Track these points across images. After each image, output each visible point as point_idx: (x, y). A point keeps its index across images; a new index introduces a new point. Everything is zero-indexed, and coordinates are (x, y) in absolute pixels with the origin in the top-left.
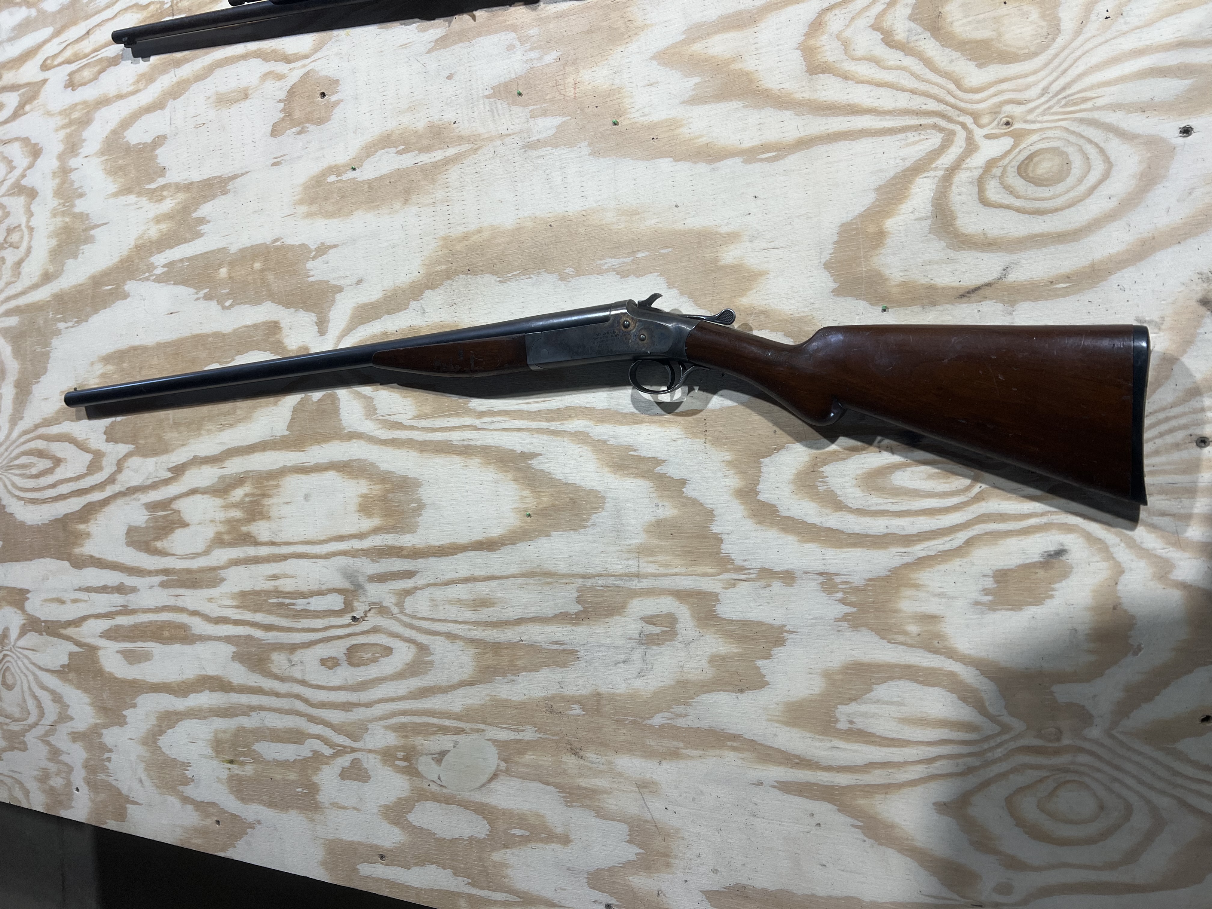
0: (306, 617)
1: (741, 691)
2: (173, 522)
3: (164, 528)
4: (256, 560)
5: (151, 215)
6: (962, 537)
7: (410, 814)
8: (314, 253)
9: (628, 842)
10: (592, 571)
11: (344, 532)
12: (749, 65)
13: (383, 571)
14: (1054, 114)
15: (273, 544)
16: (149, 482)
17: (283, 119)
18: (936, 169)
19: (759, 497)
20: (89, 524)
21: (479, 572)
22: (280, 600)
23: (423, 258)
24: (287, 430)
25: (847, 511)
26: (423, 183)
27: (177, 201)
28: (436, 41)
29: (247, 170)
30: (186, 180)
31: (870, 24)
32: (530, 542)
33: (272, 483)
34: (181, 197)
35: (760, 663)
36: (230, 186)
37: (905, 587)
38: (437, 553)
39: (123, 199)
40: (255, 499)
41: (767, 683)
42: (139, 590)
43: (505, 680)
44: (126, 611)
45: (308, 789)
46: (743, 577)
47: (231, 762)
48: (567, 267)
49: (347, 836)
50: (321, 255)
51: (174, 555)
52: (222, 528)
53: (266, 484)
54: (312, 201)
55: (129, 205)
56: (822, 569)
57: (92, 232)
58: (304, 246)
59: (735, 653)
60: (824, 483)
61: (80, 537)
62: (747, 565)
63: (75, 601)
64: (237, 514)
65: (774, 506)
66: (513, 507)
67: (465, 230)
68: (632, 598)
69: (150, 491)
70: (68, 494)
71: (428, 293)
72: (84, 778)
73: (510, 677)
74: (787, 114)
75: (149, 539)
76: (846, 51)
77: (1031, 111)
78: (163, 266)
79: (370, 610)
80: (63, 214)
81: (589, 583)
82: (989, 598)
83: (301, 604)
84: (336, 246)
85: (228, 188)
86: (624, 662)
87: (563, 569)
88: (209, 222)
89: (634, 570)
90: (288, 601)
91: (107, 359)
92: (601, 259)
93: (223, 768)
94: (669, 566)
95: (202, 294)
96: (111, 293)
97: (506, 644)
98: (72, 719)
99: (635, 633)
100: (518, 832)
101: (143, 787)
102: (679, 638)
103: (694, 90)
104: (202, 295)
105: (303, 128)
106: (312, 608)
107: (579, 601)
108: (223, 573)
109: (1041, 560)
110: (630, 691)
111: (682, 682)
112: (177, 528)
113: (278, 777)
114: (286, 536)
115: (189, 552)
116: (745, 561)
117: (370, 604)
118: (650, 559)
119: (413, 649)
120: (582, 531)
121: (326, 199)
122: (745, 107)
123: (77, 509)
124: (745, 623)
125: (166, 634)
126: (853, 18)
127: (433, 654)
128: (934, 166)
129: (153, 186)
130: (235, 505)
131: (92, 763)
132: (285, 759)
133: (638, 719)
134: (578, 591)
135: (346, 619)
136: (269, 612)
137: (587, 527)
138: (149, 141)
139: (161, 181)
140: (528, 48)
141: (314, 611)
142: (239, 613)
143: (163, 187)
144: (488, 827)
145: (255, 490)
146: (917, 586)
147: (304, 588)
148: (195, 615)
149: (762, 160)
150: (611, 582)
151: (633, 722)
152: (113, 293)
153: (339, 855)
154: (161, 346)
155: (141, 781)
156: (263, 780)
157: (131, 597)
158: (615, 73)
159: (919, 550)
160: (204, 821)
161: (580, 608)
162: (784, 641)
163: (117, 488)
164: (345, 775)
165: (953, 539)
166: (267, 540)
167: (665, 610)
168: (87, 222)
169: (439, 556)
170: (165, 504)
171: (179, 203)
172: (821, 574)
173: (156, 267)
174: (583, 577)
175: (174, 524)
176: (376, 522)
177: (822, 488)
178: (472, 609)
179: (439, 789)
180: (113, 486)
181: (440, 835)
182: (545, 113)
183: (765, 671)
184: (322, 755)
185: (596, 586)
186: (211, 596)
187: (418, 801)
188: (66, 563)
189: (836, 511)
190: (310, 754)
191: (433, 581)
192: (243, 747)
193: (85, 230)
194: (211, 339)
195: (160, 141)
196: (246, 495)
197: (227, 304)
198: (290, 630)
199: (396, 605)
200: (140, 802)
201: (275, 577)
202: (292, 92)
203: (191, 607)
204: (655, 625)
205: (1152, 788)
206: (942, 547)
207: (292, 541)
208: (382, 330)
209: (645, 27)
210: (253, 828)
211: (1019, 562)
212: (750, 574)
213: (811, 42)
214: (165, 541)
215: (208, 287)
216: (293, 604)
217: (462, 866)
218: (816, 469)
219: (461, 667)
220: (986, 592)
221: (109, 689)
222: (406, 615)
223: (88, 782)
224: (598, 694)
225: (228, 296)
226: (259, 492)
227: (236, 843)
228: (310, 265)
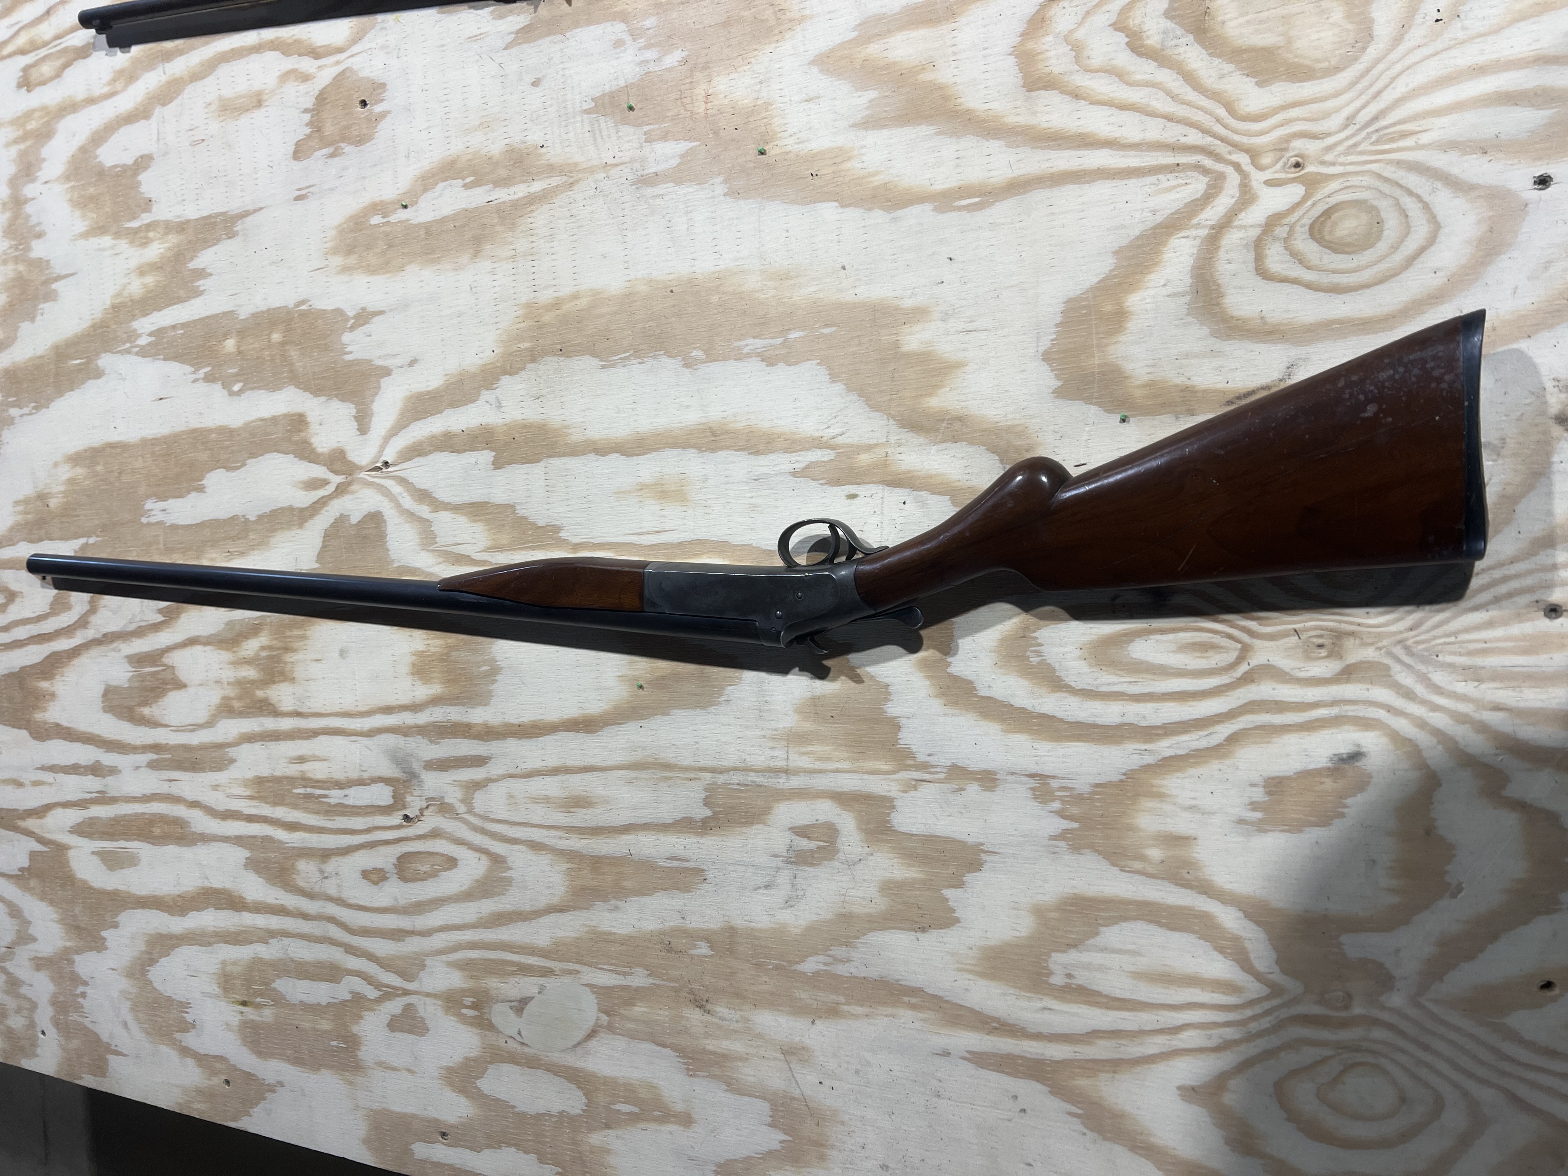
0: (343, 814)
1: (923, 930)
2: (165, 682)
3: (152, 690)
4: (276, 736)
5: (133, 263)
6: (1223, 731)
7: (481, 1080)
8: (353, 321)
9: (769, 1125)
10: (726, 763)
11: (392, 701)
12: (944, 75)
13: (446, 755)
14: (1361, 153)
15: (299, 714)
16: (132, 627)
17: (309, 137)
18: (1198, 226)
19: (950, 670)
20: (53, 681)
21: (574, 761)
22: (309, 790)
23: (499, 332)
24: (317, 561)
25: (1069, 692)
26: (499, 228)
27: (167, 245)
28: (518, 32)
29: (261, 205)
30: (179, 217)
31: (1110, 22)
32: (641, 723)
33: (296, 632)
34: (173, 239)
35: (948, 893)
36: (239, 227)
37: (1145, 796)
38: (516, 734)
39: (95, 242)
40: (275, 653)
41: (957, 921)
42: (120, 771)
43: (607, 907)
44: (103, 799)
45: (346, 1042)
46: (927, 777)
47: (244, 1004)
48: (695, 348)
49: (397, 1107)
50: (362, 325)
51: (167, 726)
52: (231, 692)
53: (288, 633)
54: (350, 250)
55: (103, 250)
56: (1033, 769)
57: (54, 286)
58: (339, 312)
59: (914, 878)
60: (1038, 653)
61: (41, 699)
62: (933, 760)
63: (36, 783)
64: (250, 673)
65: (971, 682)
66: (619, 674)
67: (556, 295)
68: (778, 801)
69: (134, 640)
70: (25, 640)
71: (505, 380)
72: (51, 1019)
73: (614, 902)
74: (994, 145)
75: (134, 703)
76: (1077, 59)
77: (1329, 149)
78: (150, 335)
79: (427, 807)
80: (16, 260)
81: (722, 779)
82: (1258, 815)
83: (335, 796)
84: (382, 313)
85: (235, 229)
86: (767, 887)
87: (687, 760)
88: (211, 275)
89: (781, 764)
90: (318, 792)
91: (75, 459)
92: (740, 340)
93: (234, 1011)
94: (828, 759)
95: (201, 373)
96: (79, 369)
97: (608, 858)
98: (34, 939)
99: (782, 849)
100: (624, 1108)
101: (128, 1033)
102: (841, 856)
103: (867, 108)
104: (202, 376)
105: (336, 149)
106: (350, 802)
107: (707, 803)
108: (232, 752)
109: (1330, 765)
110: (774, 926)
111: (844, 915)
112: (171, 690)
113: (306, 1025)
114: (315, 705)
115: (187, 722)
116: (929, 755)
117: (428, 799)
118: (804, 750)
119: (485, 862)
120: (712, 710)
121: (368, 248)
122: (937, 134)
123: (38, 661)
124: (929, 839)
125: (157, 831)
126: (1088, 13)
127: (511, 869)
128: (1195, 221)
129: (135, 224)
130: (248, 662)
131: (61, 999)
132: (315, 1002)
133: (785, 964)
134: (706, 790)
135: (396, 819)
136: (295, 807)
137: (720, 704)
138: (130, 161)
139: (146, 218)
140: (642, 45)
141: (353, 806)
142: (254, 806)
143: (149, 227)
144: (584, 1100)
145: (275, 642)
146: (1160, 796)
147: (339, 776)
148: (195, 806)
149: (960, 208)
150: (750, 779)
151: (777, 967)
152: (82, 369)
153: (387, 1131)
154: (146, 443)
155: (125, 1024)
156: (286, 1029)
157: (109, 780)
158: (761, 83)
159: (1166, 747)
160: (209, 1080)
161: (708, 813)
162: (981, 865)
163: (90, 633)
164: (395, 1025)
165: (1211, 734)
166: (291, 709)
167: (822, 819)
168: (47, 272)
169: (520, 738)
170: (154, 657)
171: (169, 249)
172: (1032, 776)
173: (140, 336)
174: (713, 771)
175: (167, 684)
176: (436, 689)
177: (1034, 660)
178: (564, 810)
179: (519, 1047)
180: (85, 631)
181: (521, 1107)
182: (665, 137)
183: (955, 905)
184: (364, 997)
185: (730, 784)
186: (217, 783)
187: (491, 1063)
188: (24, 733)
189: (1053, 691)
190: (348, 997)
191: (512, 771)
192: (260, 985)
193: (46, 283)
194: (213, 436)
195: (143, 162)
196: (263, 648)
197: (236, 388)
198: (321, 830)
199: (462, 801)
200: (125, 1052)
201: (302, 760)
202: (321, 98)
203: (190, 796)
204: (809, 838)
205: (1471, 1075)
206: (1195, 745)
207: (323, 711)
208: (443, 429)
209: (802, 19)
210: (273, 1091)
211: (1299, 767)
212: (936, 773)
213: (1030, 45)
214: (154, 707)
215: (208, 365)
216: (326, 796)
217: (549, 1150)
218: (1027, 634)
219: (548, 888)
220: (1254, 806)
221: (83, 903)
222: (476, 815)
223: (56, 1023)
224: (732, 928)
225: (236, 378)
226: (280, 645)
227: (251, 1111)
228: (346, 337)
